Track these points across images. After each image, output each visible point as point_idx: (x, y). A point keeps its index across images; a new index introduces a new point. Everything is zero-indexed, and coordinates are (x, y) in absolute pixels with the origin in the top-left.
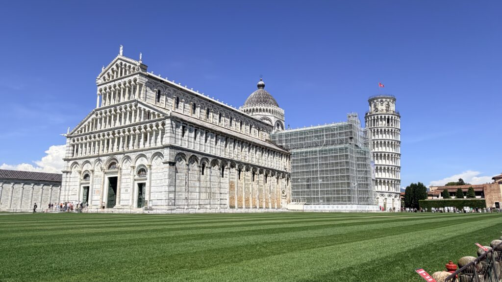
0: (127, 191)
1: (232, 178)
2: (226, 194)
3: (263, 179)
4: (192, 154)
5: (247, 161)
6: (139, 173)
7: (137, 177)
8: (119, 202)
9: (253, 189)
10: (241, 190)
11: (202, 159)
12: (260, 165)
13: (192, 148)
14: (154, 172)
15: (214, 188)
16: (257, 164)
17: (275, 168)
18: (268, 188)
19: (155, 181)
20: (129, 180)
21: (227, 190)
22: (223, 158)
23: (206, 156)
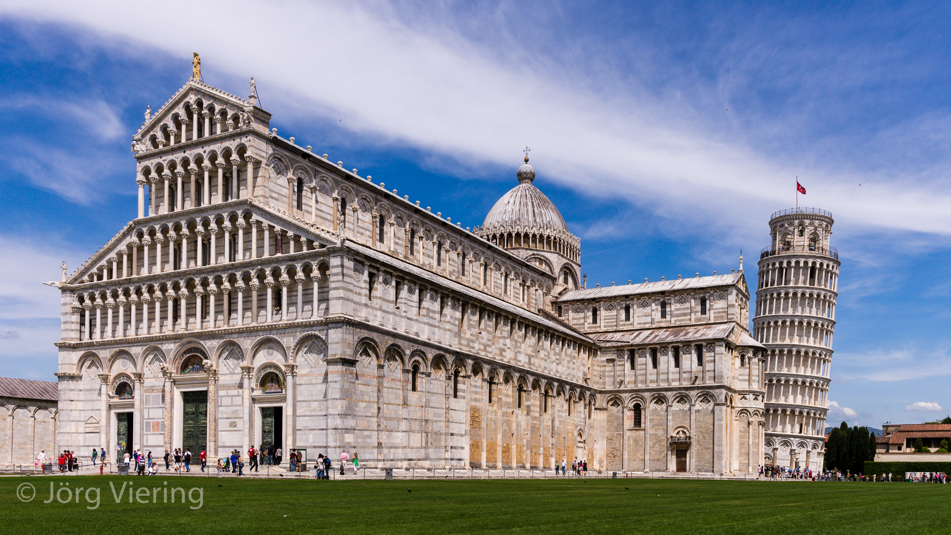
0: (233, 425)
1: (476, 400)
2: (462, 436)
3: (538, 403)
4: (391, 341)
5: (506, 360)
6: (263, 383)
7: (258, 393)
8: (216, 452)
9: (518, 425)
10: (493, 426)
11: (413, 354)
12: (534, 369)
13: (389, 328)
14: (302, 382)
15: (437, 421)
16: (527, 368)
17: (564, 378)
18: (550, 423)
19: (304, 404)
20: (238, 400)
21: (464, 428)
22: (457, 353)
23: (420, 346)
